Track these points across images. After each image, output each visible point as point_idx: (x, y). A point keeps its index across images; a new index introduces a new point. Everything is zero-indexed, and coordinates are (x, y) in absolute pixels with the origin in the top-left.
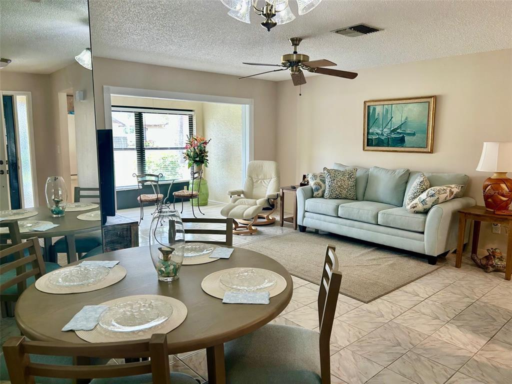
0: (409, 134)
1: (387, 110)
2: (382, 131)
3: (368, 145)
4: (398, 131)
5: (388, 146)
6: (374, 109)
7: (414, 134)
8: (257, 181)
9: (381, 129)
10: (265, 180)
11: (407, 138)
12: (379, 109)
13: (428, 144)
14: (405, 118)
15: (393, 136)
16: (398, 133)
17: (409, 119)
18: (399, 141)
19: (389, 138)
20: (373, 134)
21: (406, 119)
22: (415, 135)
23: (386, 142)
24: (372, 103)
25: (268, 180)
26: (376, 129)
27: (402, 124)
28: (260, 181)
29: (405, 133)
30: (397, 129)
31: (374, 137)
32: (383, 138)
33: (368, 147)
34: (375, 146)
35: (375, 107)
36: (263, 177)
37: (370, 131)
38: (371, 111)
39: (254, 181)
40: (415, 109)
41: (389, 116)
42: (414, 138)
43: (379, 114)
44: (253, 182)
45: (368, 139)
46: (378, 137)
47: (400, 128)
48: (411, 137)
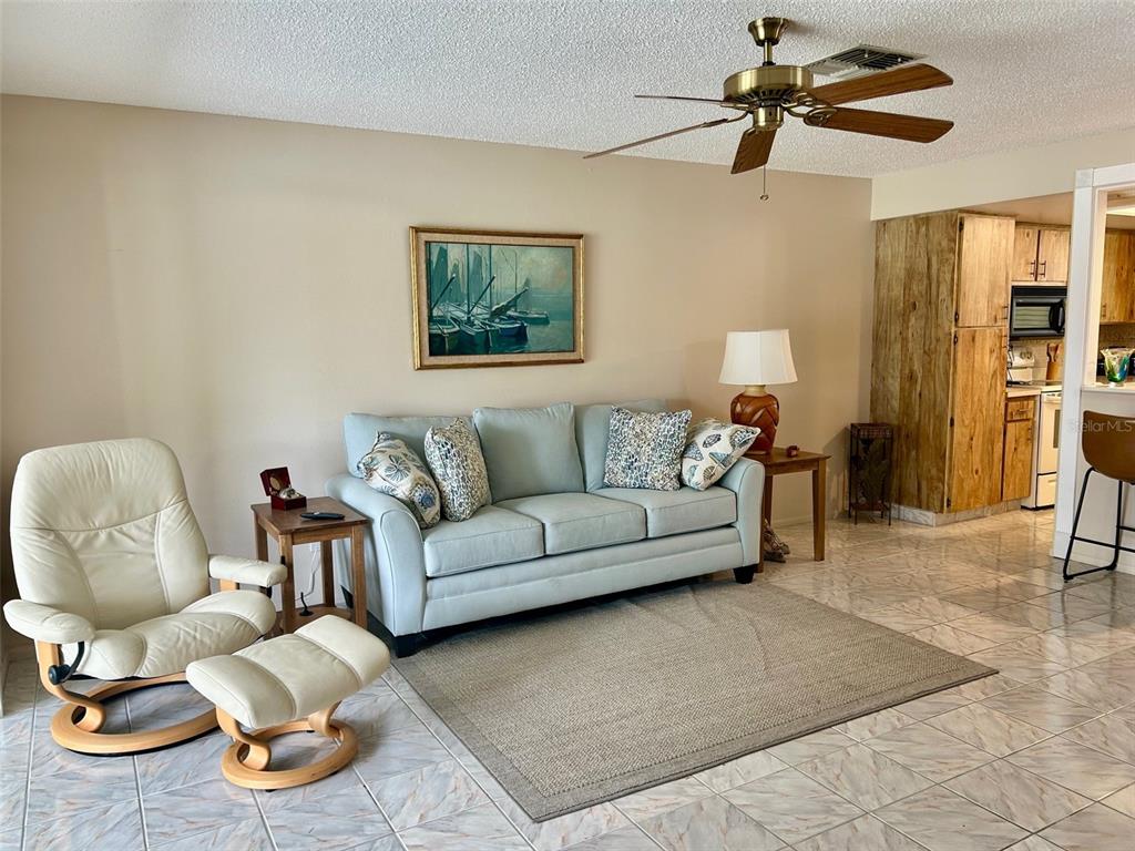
0: (534, 321)
1: (478, 259)
2: (469, 312)
3: (431, 354)
4: (509, 313)
5: (487, 353)
6: (443, 254)
7: (545, 321)
8: (88, 542)
9: (466, 309)
10: (125, 528)
11: (531, 331)
12: (455, 254)
13: (577, 344)
14: (524, 281)
15: (498, 325)
16: (510, 317)
17: (533, 285)
18: (513, 340)
19: (487, 331)
20: (442, 321)
21: (527, 283)
22: (548, 323)
23: (479, 341)
24: (437, 237)
25: (145, 522)
26: (451, 309)
27: (518, 296)
28: (103, 536)
29: (526, 319)
30: (507, 307)
31: (447, 330)
32: (472, 331)
33: (432, 358)
34: (449, 354)
35: (444, 246)
36: (116, 516)
37: (435, 313)
38: (434, 259)
39: (76, 545)
40: (544, 261)
41: (485, 274)
42: (547, 329)
43: (456, 266)
44: (72, 552)
45: (431, 336)
46: (457, 328)
47: (515, 306)
48: (540, 328)
